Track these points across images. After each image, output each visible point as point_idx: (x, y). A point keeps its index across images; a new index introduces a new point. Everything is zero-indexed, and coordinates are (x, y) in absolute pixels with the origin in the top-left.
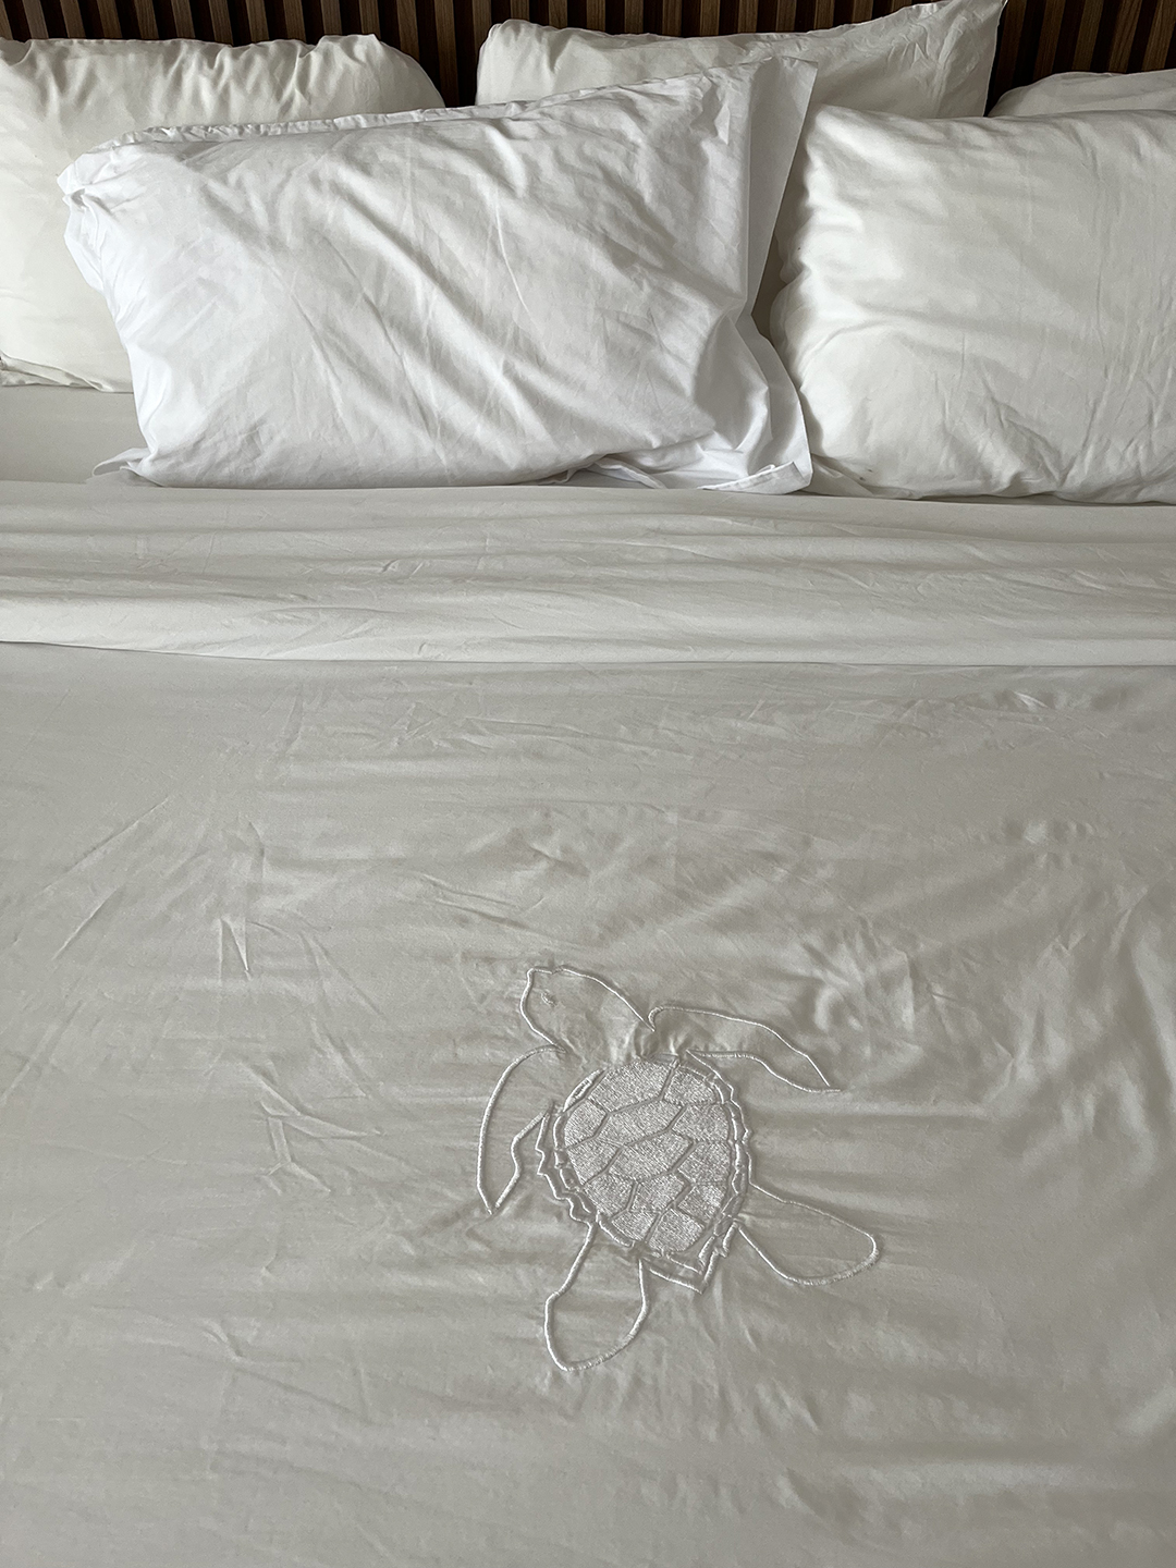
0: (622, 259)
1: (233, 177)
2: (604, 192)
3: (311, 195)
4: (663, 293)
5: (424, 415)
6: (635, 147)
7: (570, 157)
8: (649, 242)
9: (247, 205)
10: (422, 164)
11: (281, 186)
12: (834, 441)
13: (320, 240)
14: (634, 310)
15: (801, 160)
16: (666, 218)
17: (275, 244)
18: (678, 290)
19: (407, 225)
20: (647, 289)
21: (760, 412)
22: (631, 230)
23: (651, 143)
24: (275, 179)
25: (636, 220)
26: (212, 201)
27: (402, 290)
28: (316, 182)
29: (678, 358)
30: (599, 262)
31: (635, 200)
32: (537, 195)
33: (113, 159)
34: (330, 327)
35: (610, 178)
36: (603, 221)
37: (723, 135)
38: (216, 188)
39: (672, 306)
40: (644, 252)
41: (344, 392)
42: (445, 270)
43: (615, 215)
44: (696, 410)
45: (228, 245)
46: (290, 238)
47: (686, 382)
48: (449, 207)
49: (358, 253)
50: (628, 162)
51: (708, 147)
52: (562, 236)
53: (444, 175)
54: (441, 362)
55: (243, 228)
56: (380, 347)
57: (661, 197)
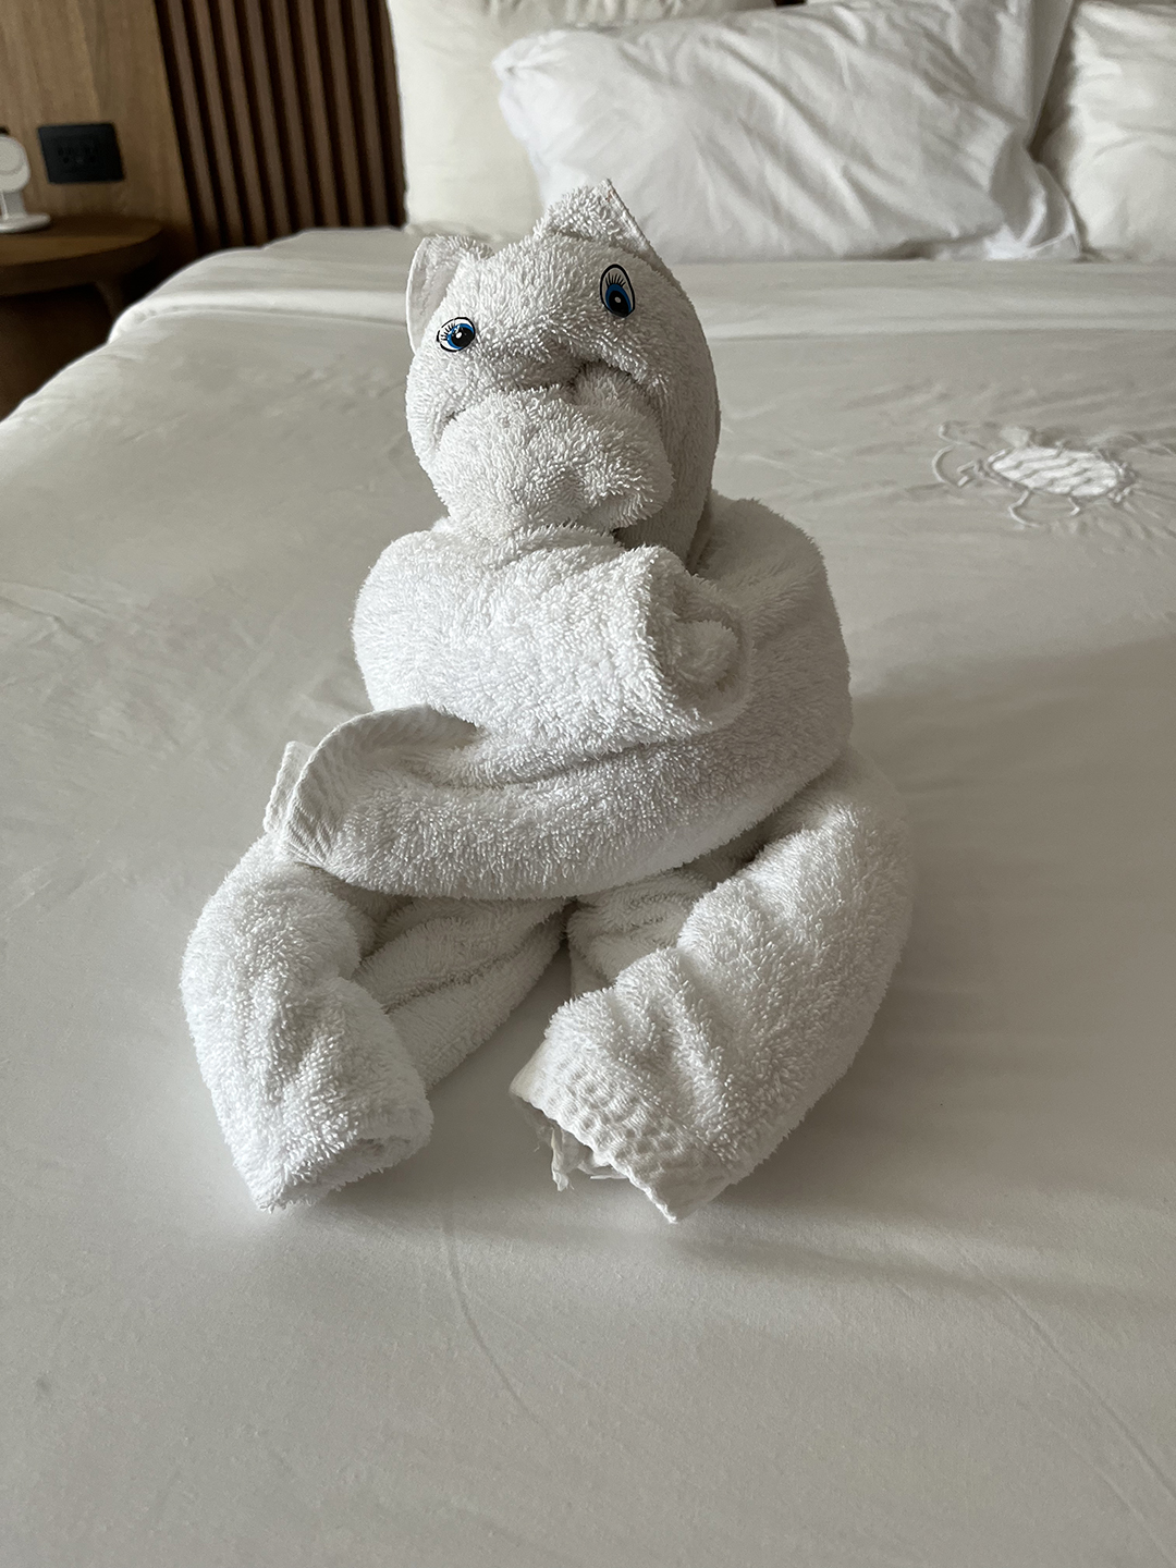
0: (938, 88)
1: (642, 40)
2: (925, 43)
3: (702, 51)
4: (971, 115)
5: (776, 211)
6: (947, 15)
7: (898, 19)
8: (957, 78)
9: (652, 58)
10: (787, 27)
11: (678, 45)
12: (1098, 234)
13: (707, 80)
14: (946, 125)
15: (1069, 35)
16: (972, 66)
17: (674, 82)
18: (981, 113)
19: (774, 67)
20: (957, 111)
21: (1039, 210)
22: (944, 69)
23: (960, 13)
24: (674, 40)
25: (948, 63)
26: (626, 56)
27: (767, 115)
28: (705, 41)
29: (979, 162)
30: (921, 90)
31: (948, 51)
32: (873, 44)
33: (542, 40)
34: (711, 140)
35: (929, 36)
36: (924, 62)
37: (1013, 9)
38: (631, 49)
39: (975, 124)
40: (955, 86)
41: (715, 190)
42: (801, 98)
43: (933, 59)
44: (990, 203)
45: (638, 84)
46: (684, 76)
47: (984, 179)
48: (806, 54)
49: (735, 88)
50: (943, 25)
51: (1002, 18)
52: (892, 71)
53: (803, 33)
54: (794, 167)
55: (649, 72)
56: (748, 157)
57: (968, 49)
